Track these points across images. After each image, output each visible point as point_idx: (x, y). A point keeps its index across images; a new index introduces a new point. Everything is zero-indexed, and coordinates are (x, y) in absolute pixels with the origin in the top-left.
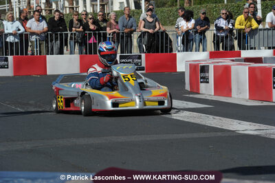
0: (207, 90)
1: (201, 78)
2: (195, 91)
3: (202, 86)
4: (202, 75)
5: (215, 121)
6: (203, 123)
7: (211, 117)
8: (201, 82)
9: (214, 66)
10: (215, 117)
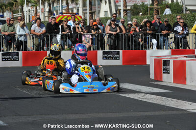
0: (168, 79)
1: (164, 70)
2: (159, 79)
3: (165, 76)
4: (165, 67)
5: (172, 102)
6: (164, 104)
7: (170, 99)
8: (164, 73)
9: (174, 61)
10: (173, 99)
